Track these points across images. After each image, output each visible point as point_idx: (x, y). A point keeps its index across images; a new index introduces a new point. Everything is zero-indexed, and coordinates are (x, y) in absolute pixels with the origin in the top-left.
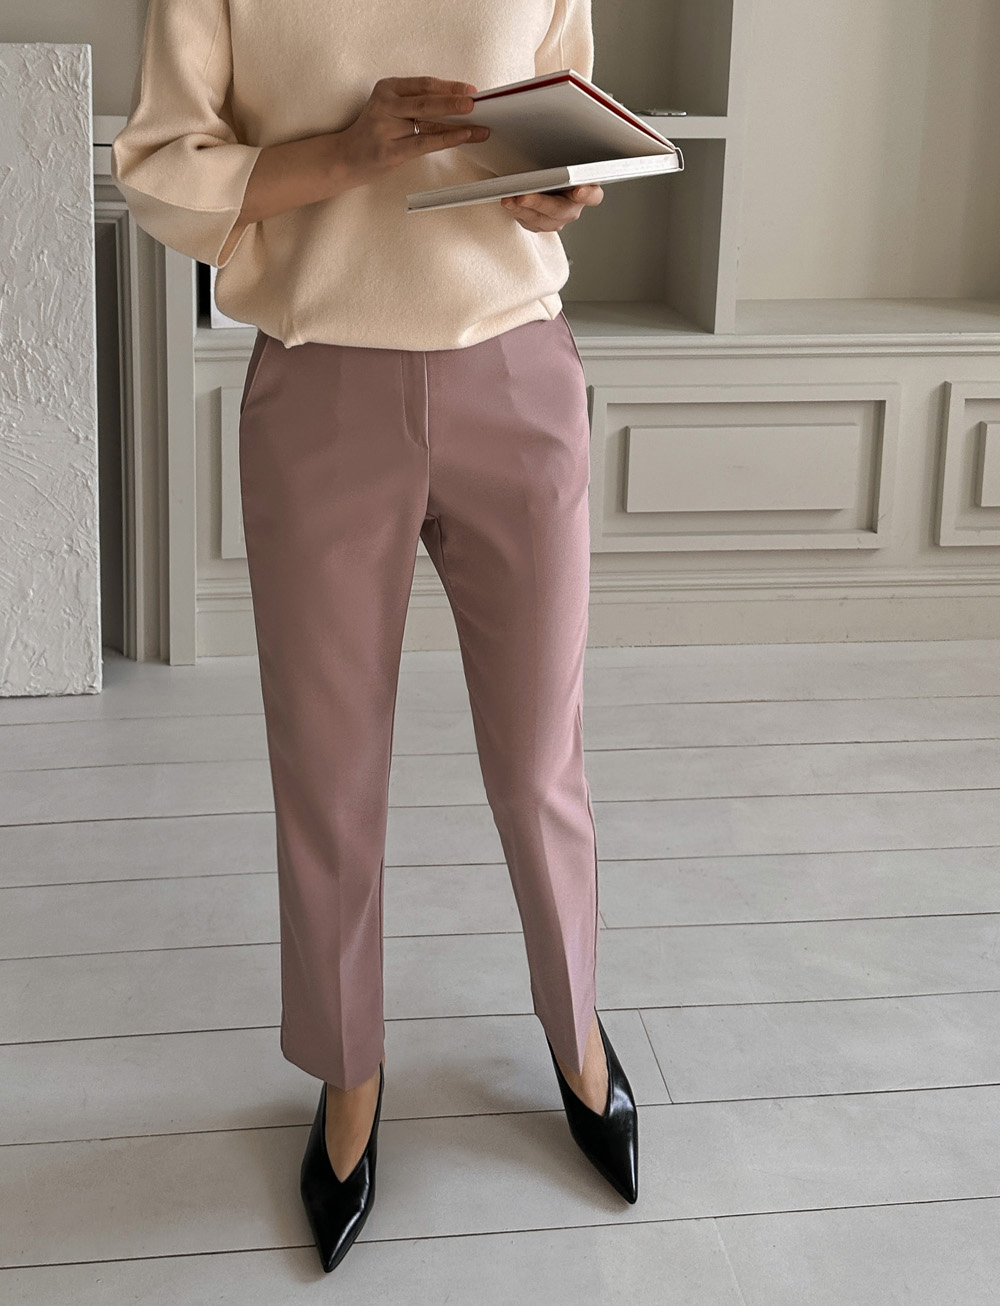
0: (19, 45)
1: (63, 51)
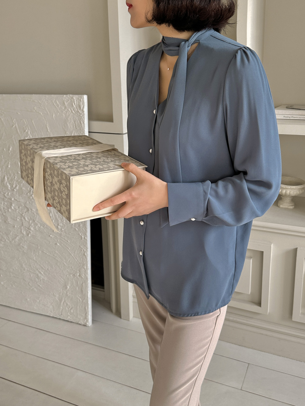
0: (63, 95)
1: (76, 98)
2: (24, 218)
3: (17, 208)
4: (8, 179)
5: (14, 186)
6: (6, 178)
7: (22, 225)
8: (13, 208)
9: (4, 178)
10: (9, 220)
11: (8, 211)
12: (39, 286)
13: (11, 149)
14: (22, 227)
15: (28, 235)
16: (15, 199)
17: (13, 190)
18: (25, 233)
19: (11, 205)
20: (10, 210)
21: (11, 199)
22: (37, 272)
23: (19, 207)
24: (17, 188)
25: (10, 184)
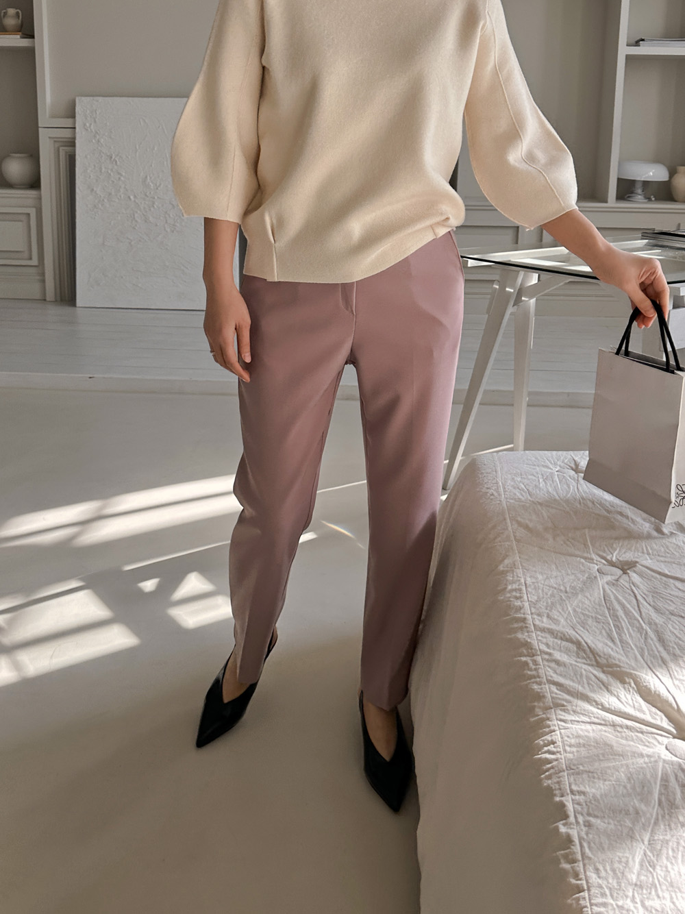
2: (170, 217)
3: (160, 205)
4: (151, 178)
5: (158, 185)
6: (148, 177)
7: (166, 222)
8: (155, 206)
9: (146, 177)
10: (151, 219)
11: (150, 210)
12: (185, 282)
13: (156, 149)
14: (166, 226)
15: (173, 232)
16: (158, 198)
17: (157, 189)
18: (169, 230)
19: (154, 203)
20: (152, 209)
21: (154, 198)
22: (182, 267)
23: (163, 206)
24: (162, 186)
25: (152, 183)
